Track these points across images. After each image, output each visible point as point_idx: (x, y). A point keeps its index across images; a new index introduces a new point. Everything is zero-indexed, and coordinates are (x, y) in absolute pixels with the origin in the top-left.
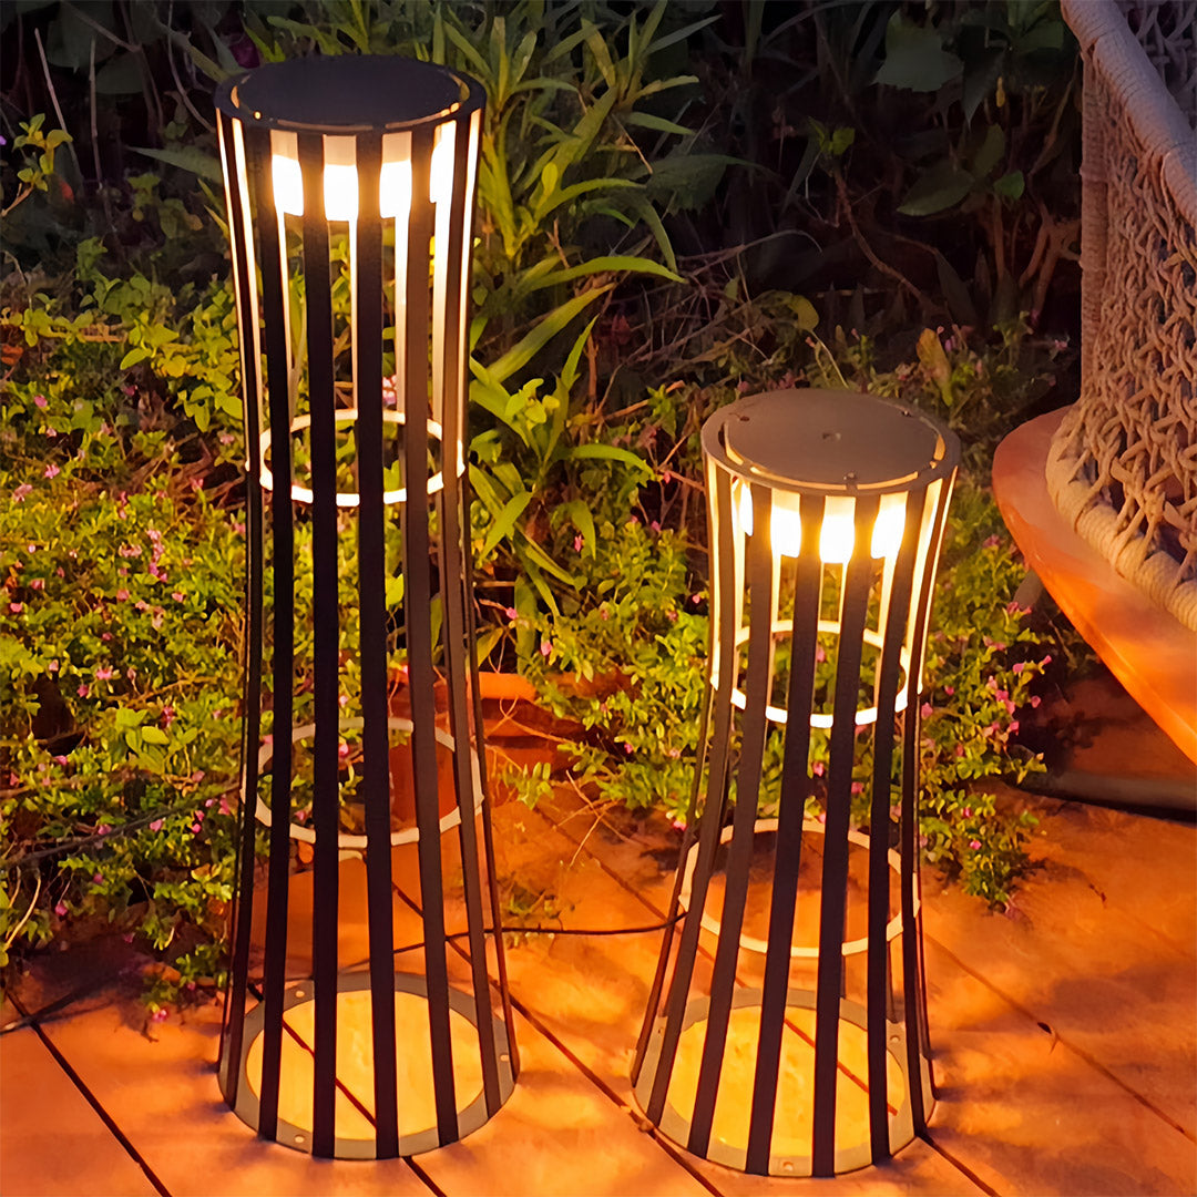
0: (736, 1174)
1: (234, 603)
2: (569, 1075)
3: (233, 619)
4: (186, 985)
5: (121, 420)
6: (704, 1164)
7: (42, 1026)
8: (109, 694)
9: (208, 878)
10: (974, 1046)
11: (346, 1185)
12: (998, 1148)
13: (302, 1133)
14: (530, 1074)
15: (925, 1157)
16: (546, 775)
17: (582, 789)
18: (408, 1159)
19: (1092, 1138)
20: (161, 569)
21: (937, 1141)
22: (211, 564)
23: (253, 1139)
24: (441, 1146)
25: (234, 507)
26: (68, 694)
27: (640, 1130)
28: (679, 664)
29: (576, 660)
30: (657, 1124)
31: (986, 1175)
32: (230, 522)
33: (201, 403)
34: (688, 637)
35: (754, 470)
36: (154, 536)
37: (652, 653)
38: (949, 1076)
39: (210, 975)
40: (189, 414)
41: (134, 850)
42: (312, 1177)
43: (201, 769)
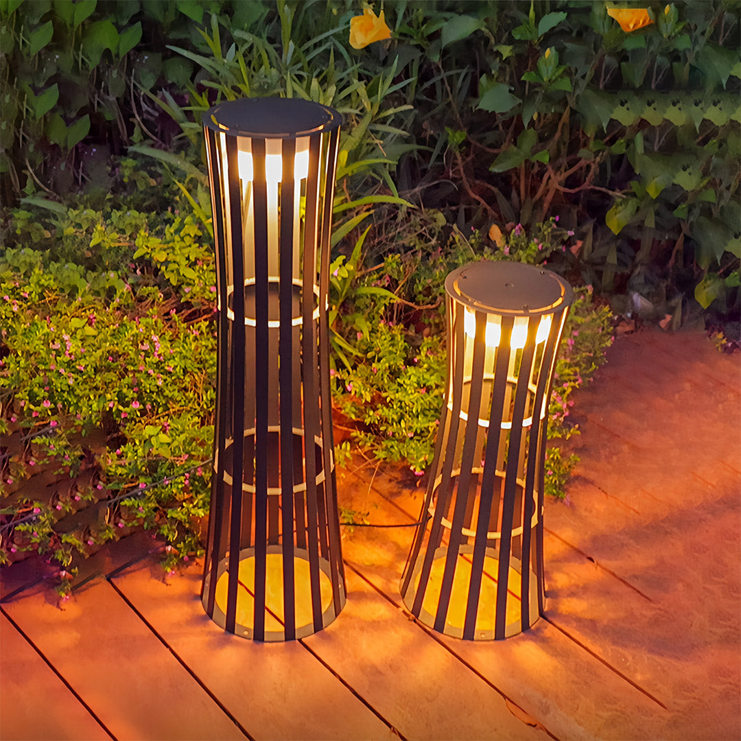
0: (459, 641)
1: (197, 370)
2: (371, 594)
3: (196, 378)
4: (183, 558)
5: (131, 280)
6: (442, 635)
7: (112, 580)
8: (137, 416)
9: (191, 505)
10: (559, 570)
11: (272, 655)
12: (578, 620)
13: (247, 629)
14: (351, 594)
15: (546, 628)
16: (349, 448)
17: (365, 454)
18: (300, 640)
19: (622, 614)
20: (159, 356)
21: (550, 619)
22: (184, 351)
23: (223, 633)
24: (315, 632)
25: (191, 322)
26: (117, 417)
27: (409, 620)
28: (410, 392)
29: (363, 392)
30: (417, 617)
31: (576, 634)
32: (190, 329)
33: (173, 271)
34: (414, 379)
35: (475, 303)
36: (155, 339)
37: (396, 386)
38: (549, 586)
39: (192, 550)
40: (167, 277)
41: (155, 494)
42: (255, 651)
43: (186, 453)
